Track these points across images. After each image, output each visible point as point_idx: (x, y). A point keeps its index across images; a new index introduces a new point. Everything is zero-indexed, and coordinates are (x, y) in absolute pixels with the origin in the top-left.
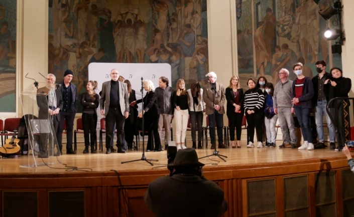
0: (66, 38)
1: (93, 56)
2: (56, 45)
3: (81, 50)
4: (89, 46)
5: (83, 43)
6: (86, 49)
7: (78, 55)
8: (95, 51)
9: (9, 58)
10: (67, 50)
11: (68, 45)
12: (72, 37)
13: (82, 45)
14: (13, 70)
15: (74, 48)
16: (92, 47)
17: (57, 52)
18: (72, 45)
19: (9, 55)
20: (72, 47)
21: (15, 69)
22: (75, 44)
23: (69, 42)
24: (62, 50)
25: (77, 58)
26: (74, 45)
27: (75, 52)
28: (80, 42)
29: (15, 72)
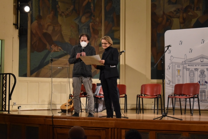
0: (169, 4)
1: (198, 19)
2: (160, 13)
3: (185, 15)
4: (193, 10)
5: (187, 7)
6: (190, 13)
7: (181, 20)
8: (199, 13)
9: (113, 32)
10: (170, 16)
11: (171, 12)
12: (176, 3)
13: (186, 10)
14: (117, 41)
15: (177, 13)
16: (197, 10)
17: (160, 19)
18: (175, 11)
19: (113, 28)
20: (175, 13)
21: (119, 40)
22: (178, 9)
23: (172, 9)
24: (165, 17)
25: (181, 23)
26: (178, 11)
27: (179, 18)
28: (184, 7)
29: (119, 43)
